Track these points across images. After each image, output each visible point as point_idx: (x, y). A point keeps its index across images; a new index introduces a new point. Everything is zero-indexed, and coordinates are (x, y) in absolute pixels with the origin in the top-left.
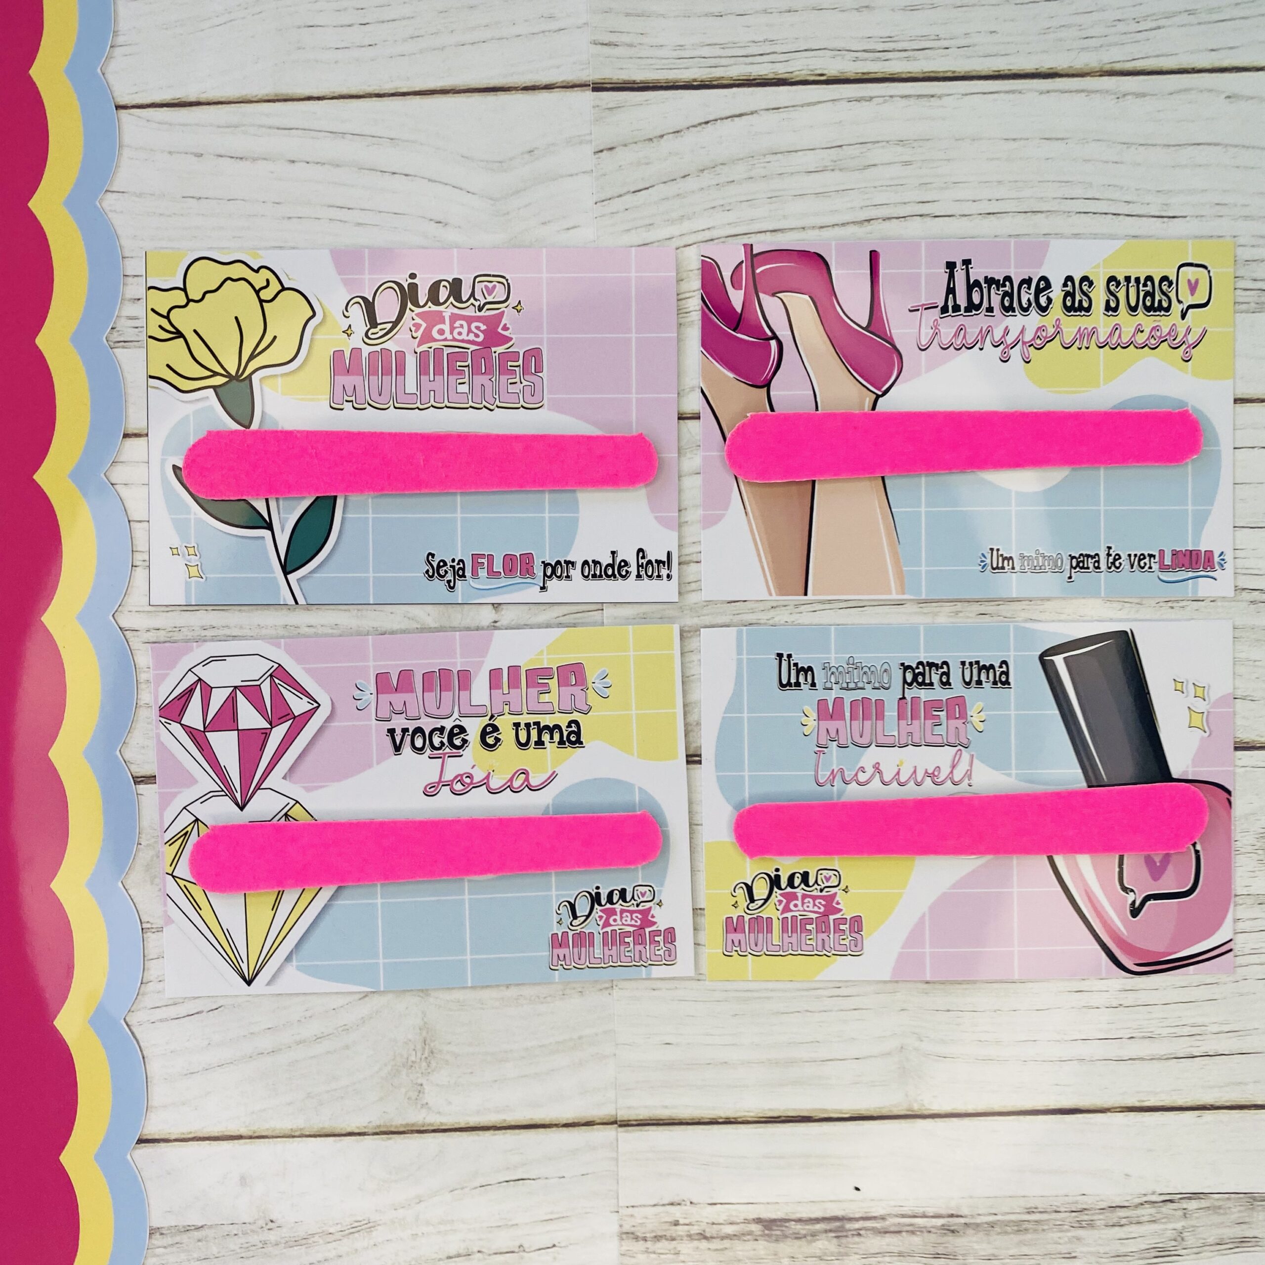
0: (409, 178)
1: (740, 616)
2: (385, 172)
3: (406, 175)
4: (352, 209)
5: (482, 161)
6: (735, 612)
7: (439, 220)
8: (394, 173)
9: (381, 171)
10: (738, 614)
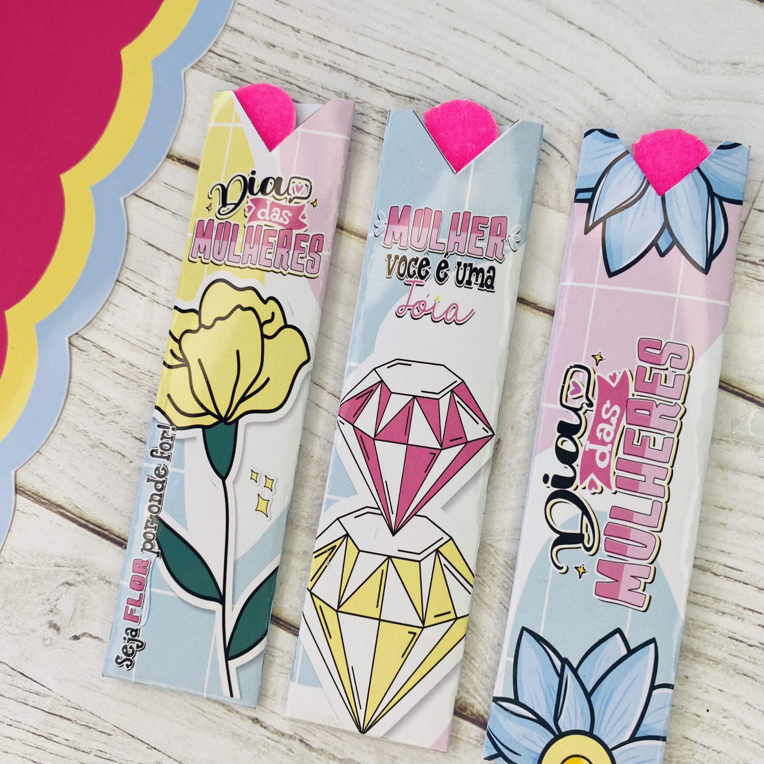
0: (595, 39)
1: (736, 659)
2: (572, 24)
3: (593, 35)
4: (521, 46)
5: (678, 53)
6: (733, 653)
7: (604, 91)
8: (580, 28)
9: (569, 22)
10: (734, 656)
